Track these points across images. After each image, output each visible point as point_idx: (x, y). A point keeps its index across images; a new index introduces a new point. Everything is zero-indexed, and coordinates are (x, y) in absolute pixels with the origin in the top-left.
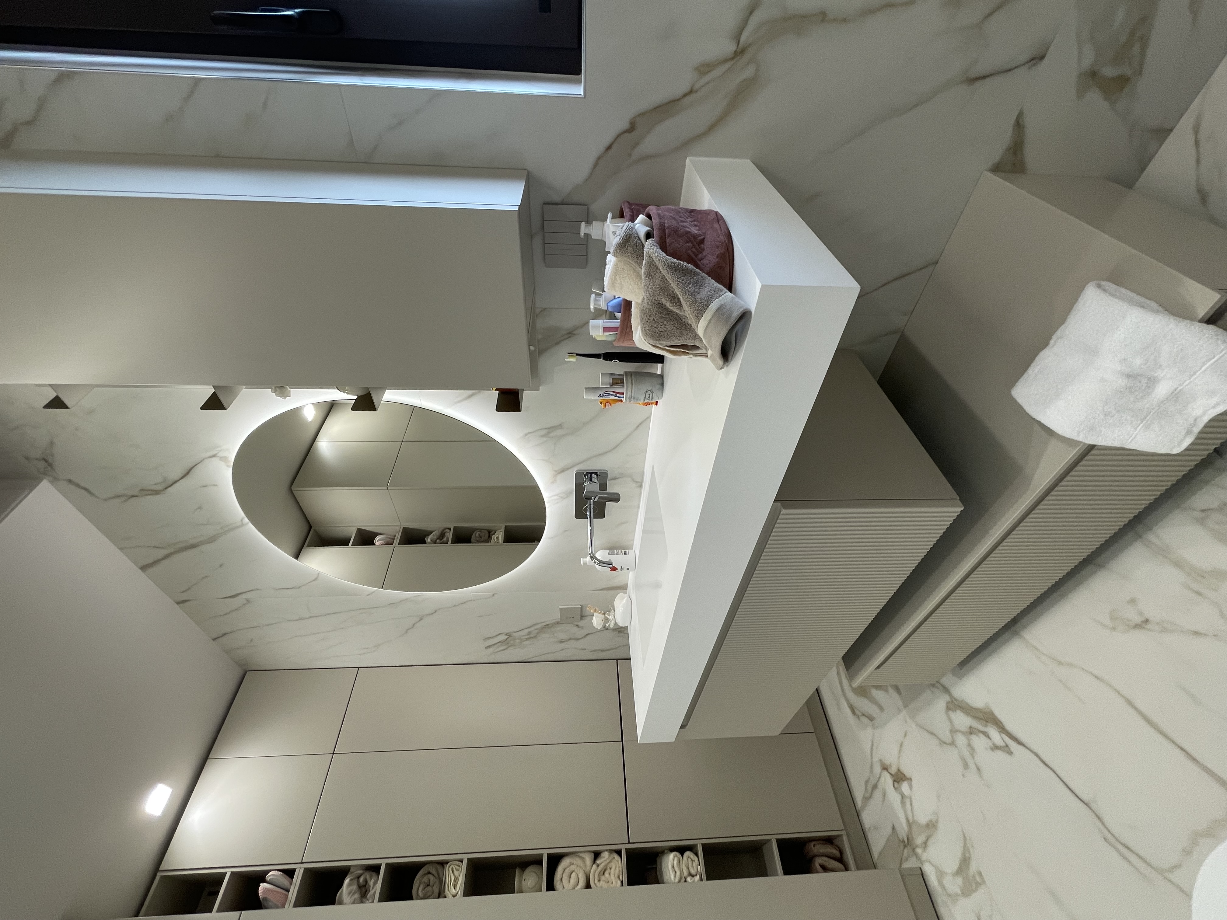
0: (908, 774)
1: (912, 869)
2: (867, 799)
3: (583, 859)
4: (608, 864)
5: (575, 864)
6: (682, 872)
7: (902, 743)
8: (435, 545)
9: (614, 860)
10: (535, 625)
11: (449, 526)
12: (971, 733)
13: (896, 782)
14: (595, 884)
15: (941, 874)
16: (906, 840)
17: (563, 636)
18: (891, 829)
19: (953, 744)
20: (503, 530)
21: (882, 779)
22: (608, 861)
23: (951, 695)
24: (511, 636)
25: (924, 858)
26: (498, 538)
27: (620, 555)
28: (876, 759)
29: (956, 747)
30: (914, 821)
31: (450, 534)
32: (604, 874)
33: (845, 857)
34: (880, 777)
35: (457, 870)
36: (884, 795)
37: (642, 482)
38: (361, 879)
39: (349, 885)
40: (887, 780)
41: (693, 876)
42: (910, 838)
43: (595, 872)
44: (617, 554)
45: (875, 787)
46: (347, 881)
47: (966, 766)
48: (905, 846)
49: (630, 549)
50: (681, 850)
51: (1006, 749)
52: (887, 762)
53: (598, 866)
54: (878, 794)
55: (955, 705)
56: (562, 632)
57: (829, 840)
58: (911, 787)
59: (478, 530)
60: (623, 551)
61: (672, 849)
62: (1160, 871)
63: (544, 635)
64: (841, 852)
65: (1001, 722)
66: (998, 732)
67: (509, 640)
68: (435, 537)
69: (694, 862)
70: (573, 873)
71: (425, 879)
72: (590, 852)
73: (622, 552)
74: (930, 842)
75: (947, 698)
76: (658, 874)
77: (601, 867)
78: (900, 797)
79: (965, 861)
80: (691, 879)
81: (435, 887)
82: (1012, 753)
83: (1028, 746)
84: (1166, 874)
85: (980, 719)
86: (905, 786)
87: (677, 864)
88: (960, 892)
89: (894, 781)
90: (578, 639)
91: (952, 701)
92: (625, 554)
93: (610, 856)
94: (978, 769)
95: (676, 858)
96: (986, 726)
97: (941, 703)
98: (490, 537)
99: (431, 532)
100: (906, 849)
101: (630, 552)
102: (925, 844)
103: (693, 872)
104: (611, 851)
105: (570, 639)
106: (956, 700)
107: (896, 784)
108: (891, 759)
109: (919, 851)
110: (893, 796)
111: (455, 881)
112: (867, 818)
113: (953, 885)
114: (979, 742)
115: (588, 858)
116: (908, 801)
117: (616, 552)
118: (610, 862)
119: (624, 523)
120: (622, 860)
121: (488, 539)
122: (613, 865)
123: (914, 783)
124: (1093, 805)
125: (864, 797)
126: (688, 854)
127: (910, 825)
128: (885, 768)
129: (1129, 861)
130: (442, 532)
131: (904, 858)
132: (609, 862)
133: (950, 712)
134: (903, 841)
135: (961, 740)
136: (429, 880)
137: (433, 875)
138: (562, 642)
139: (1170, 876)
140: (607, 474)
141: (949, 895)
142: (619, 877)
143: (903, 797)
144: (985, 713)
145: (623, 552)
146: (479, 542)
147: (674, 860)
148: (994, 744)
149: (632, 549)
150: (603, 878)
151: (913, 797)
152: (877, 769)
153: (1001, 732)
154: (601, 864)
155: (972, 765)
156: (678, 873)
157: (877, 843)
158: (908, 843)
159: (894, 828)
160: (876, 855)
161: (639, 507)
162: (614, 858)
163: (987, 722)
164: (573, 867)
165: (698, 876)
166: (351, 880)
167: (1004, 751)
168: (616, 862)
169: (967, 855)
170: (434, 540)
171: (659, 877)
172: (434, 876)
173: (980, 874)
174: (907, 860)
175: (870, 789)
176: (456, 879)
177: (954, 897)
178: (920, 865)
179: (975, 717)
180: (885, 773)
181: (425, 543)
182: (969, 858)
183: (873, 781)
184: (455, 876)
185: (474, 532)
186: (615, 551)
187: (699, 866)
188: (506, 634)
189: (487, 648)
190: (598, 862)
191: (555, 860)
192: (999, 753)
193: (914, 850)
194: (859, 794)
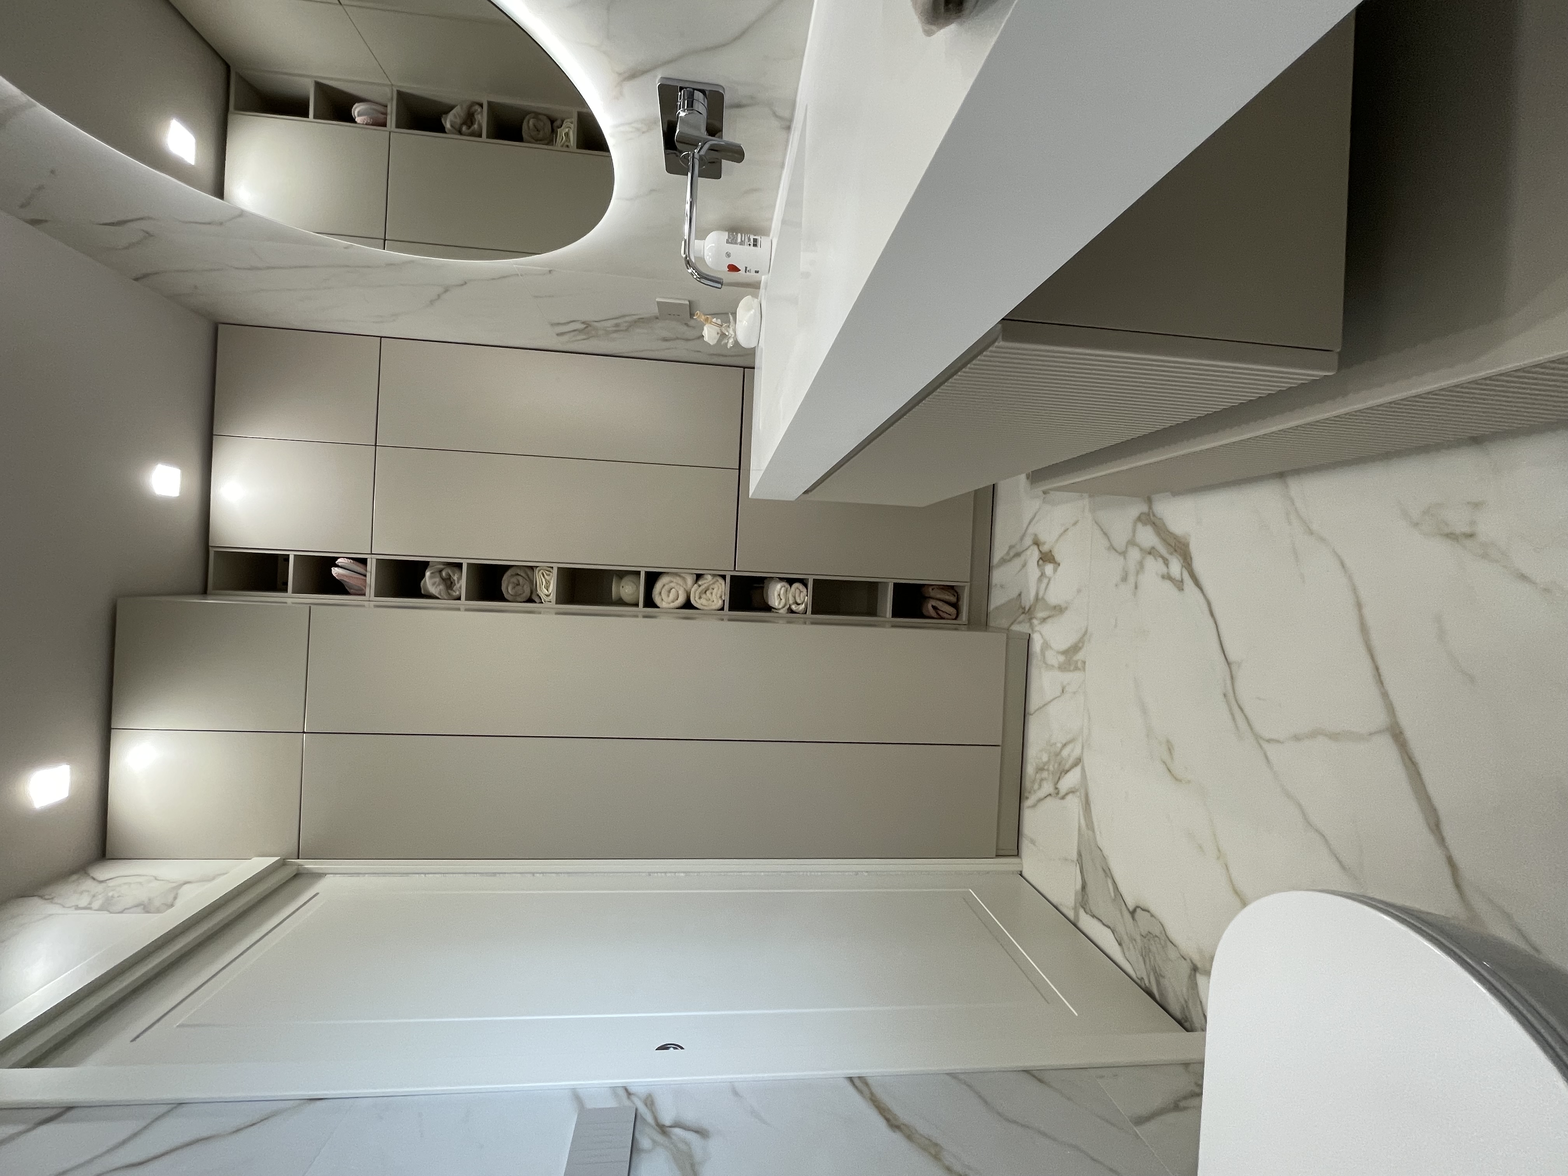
0: (1058, 558)
1: (1020, 634)
2: (1004, 561)
3: (684, 579)
4: (710, 585)
5: (676, 582)
6: (787, 599)
7: (1068, 529)
8: (459, 137)
9: (717, 583)
10: (624, 316)
11: (478, 99)
12: (1150, 553)
13: (1042, 560)
14: (695, 600)
15: (1046, 646)
16: (1027, 609)
17: (665, 334)
18: (1017, 594)
19: (1124, 554)
20: (575, 119)
21: (1028, 552)
22: (711, 582)
23: (1150, 508)
24: (590, 326)
25: (1037, 628)
26: (567, 134)
27: (746, 247)
28: (1031, 530)
29: (1125, 558)
30: (1043, 598)
31: (482, 116)
32: (705, 592)
33: (960, 603)
34: (1027, 549)
35: (548, 575)
36: (1024, 565)
37: (791, 120)
38: (444, 574)
39: (431, 577)
40: (1033, 555)
41: (798, 604)
42: (1032, 609)
43: (696, 590)
44: (742, 243)
45: (1018, 555)
46: (428, 574)
47: (1124, 579)
48: (1023, 613)
49: (764, 235)
50: (791, 582)
51: (1179, 585)
52: (1042, 537)
53: (700, 586)
54: (1017, 562)
55: (1149, 519)
56: (662, 329)
57: (951, 589)
58: (1055, 570)
59: (532, 115)
60: (752, 237)
61: (782, 579)
62: (1257, 737)
63: (638, 330)
64: (958, 599)
65: (1191, 558)
66: (1181, 565)
67: (587, 329)
68: (458, 121)
69: (801, 593)
70: (673, 589)
71: (514, 580)
72: (692, 574)
73: (749, 240)
74: (1050, 620)
75: (1144, 508)
76: (764, 591)
77: (703, 587)
78: (1040, 574)
79: (1075, 649)
80: (796, 607)
81: (525, 587)
82: (1183, 590)
83: (1205, 592)
84: (1262, 742)
85: (1170, 545)
86: (1049, 568)
87: (784, 593)
88: (1057, 666)
89: (1041, 558)
90: (687, 340)
91: (1149, 515)
92: (755, 245)
93: (713, 579)
94: (1136, 588)
95: (783, 588)
96: (1171, 554)
97: (1137, 509)
98: (554, 131)
99: (452, 108)
100: (1023, 615)
101: (763, 241)
102: (1044, 620)
103: (799, 601)
104: (714, 576)
105: (677, 338)
106: (1154, 515)
107: (1041, 562)
108: (1048, 538)
109: (1035, 622)
110: (1033, 571)
111: (547, 584)
112: (998, 576)
113: (1054, 659)
114: (1153, 566)
115: (690, 580)
116: (1045, 581)
117: (739, 240)
118: (714, 583)
119: (756, 190)
120: (725, 583)
121: (550, 138)
122: (716, 586)
123: (1060, 569)
124: (1234, 667)
125: (1002, 558)
126: (796, 585)
127: (1037, 598)
128: (1037, 543)
129: (1234, 719)
130: (469, 111)
131: (1018, 621)
132: (712, 584)
133: (1139, 525)
134: (1024, 608)
135: (1134, 554)
136: (519, 581)
137: (522, 576)
138: (665, 340)
139: (1266, 745)
140: (721, 96)
141: (1045, 663)
142: (721, 597)
143: (1043, 574)
144: (1180, 542)
145: (752, 240)
146: (537, 140)
147: (781, 589)
148: (1168, 573)
149: (768, 235)
150: (704, 596)
151: (1052, 582)
152: (1028, 541)
153: (1184, 566)
154: (703, 585)
155: (1132, 579)
156: (783, 601)
157: (998, 599)
158: (1028, 613)
159: (1020, 595)
160: (992, 606)
161: (782, 166)
162: (718, 581)
163: (1176, 551)
164: (672, 585)
165: (804, 605)
166: (432, 573)
167: (1175, 585)
168: (720, 585)
169: (1080, 645)
170: (457, 127)
171: (765, 596)
172: (524, 577)
173: (1084, 663)
174: (1020, 623)
175: (1012, 554)
176: (548, 582)
177: (1050, 667)
178: (1030, 631)
179: (1164, 540)
180: (1035, 548)
181: (441, 129)
182: (1080, 648)
183: (1019, 549)
184: (546, 580)
185: (524, 118)
186: (739, 235)
187: (806, 597)
188: (583, 323)
189: (558, 335)
190: (700, 583)
191: (652, 578)
192: (1168, 584)
193: (1031, 619)
194: (998, 554)
